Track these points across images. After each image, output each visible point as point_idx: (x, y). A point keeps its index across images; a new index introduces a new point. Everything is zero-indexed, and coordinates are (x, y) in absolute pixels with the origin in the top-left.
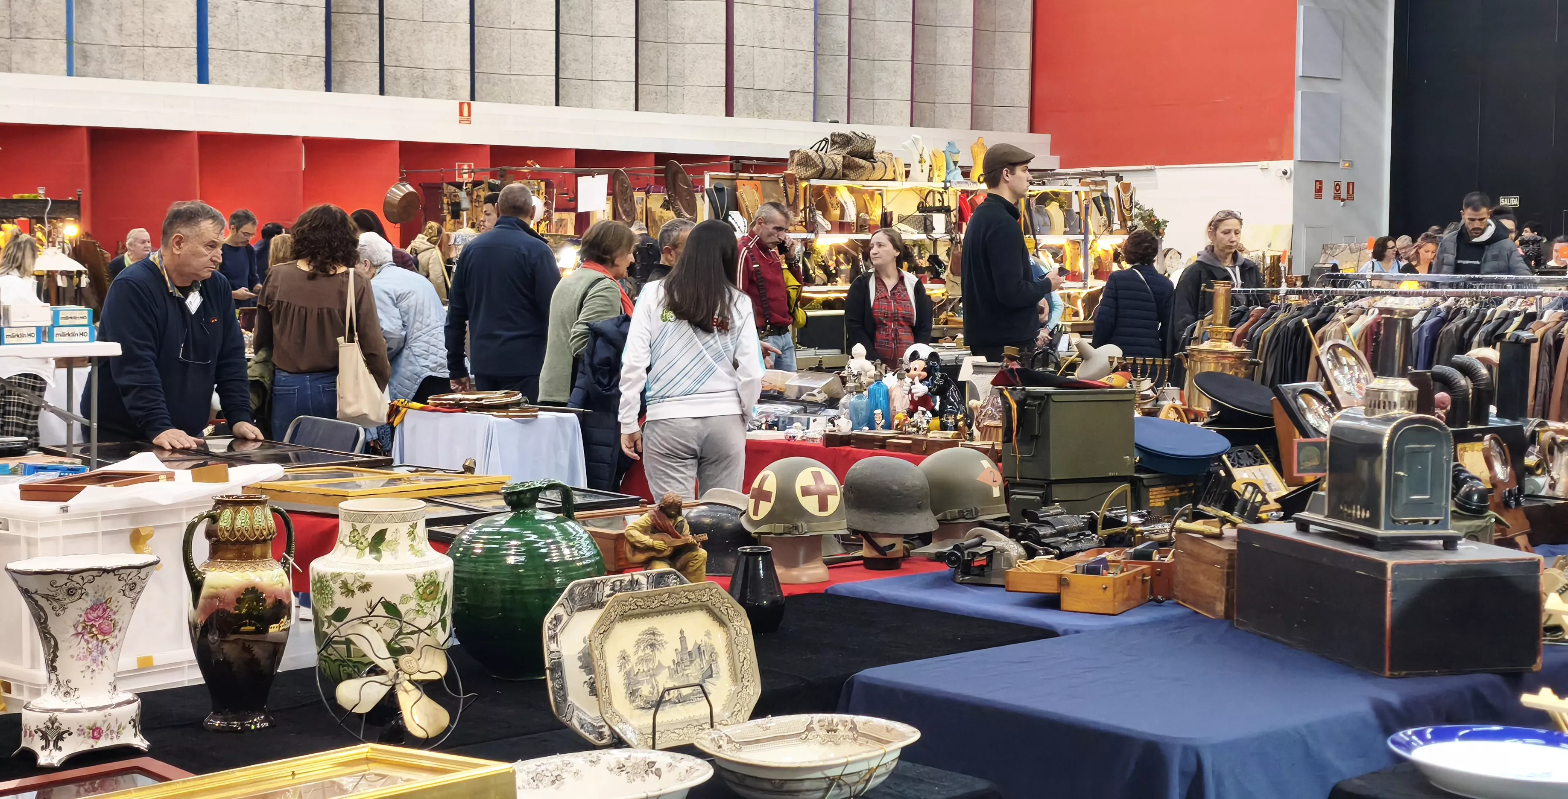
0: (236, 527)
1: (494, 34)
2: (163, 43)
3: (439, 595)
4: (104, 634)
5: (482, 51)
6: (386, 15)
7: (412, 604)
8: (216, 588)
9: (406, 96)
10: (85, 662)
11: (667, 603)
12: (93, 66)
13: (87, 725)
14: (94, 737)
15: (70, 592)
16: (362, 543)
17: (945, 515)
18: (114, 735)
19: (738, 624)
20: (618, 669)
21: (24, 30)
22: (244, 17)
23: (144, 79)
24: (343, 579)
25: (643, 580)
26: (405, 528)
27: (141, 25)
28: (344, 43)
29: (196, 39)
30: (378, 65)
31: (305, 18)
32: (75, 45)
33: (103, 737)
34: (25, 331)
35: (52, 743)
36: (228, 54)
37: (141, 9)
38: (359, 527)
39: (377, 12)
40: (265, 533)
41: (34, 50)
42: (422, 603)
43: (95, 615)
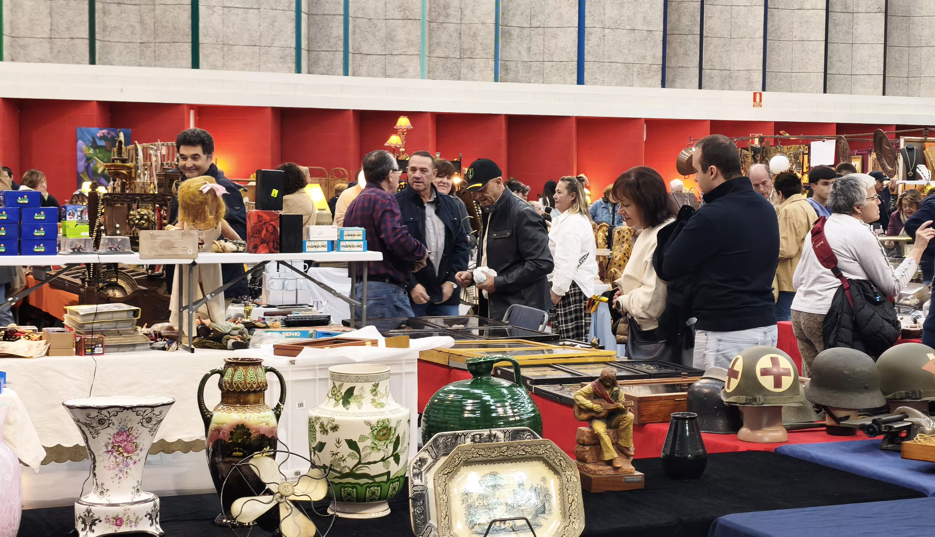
0: (234, 381)
1: (781, 45)
2: (556, 59)
3: (391, 437)
4: (128, 452)
5: (772, 57)
6: (705, 34)
7: (369, 442)
8: (218, 424)
9: (717, 89)
10: (114, 471)
11: (506, 454)
12: (511, 75)
13: (111, 516)
14: (117, 525)
15: (101, 422)
16: (338, 396)
17: (895, 395)
18: (133, 524)
19: (570, 473)
20: (461, 502)
21: (469, 53)
22: (608, 40)
23: (543, 83)
24: (321, 421)
25: (501, 435)
26: (368, 386)
27: (542, 48)
28: (676, 55)
29: (577, 55)
30: (698, 69)
31: (649, 39)
32: (500, 61)
33: (124, 525)
34: (320, 244)
35: (88, 527)
36: (597, 65)
37: (543, 37)
38: (337, 384)
39: (699, 33)
40: (255, 386)
41: (475, 65)
42: (376, 442)
43: (121, 439)
